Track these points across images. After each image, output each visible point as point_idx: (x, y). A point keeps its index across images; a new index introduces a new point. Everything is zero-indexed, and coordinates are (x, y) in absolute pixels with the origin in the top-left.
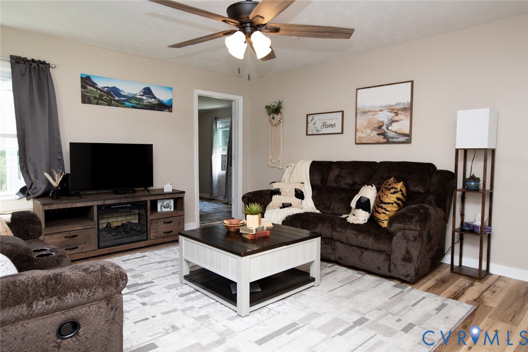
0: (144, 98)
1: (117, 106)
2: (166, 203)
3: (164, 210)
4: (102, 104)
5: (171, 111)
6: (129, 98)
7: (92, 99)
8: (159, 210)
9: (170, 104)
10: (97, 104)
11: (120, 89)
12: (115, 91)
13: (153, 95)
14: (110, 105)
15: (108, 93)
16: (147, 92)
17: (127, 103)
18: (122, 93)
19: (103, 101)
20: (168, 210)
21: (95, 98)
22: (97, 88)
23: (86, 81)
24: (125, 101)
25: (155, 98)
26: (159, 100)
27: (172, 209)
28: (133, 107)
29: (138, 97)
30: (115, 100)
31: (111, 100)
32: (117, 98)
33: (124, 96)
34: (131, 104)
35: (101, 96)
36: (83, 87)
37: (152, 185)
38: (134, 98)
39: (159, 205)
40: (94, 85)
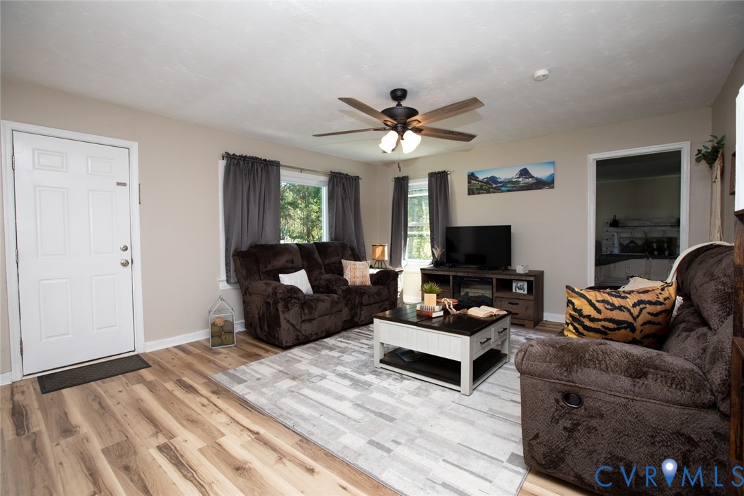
0: (520, 179)
1: (494, 192)
2: (520, 284)
3: (518, 291)
4: (482, 193)
5: (553, 187)
6: (505, 183)
7: (475, 190)
8: (514, 291)
9: (550, 180)
10: (479, 194)
11: (498, 177)
12: (493, 179)
13: (530, 174)
14: (488, 193)
15: (487, 183)
16: (524, 173)
17: (503, 189)
18: (499, 180)
19: (482, 190)
20: (522, 292)
21: (477, 189)
22: (479, 181)
23: (472, 177)
24: (501, 186)
25: (532, 177)
26: (537, 179)
27: (526, 292)
28: (509, 191)
29: (514, 180)
30: (493, 188)
31: (489, 188)
32: (494, 186)
33: (501, 182)
34: (507, 189)
35: (482, 186)
36: (469, 182)
37: (510, 265)
38: (510, 182)
39: (514, 285)
40: (476, 179)
